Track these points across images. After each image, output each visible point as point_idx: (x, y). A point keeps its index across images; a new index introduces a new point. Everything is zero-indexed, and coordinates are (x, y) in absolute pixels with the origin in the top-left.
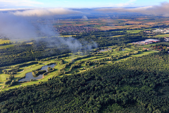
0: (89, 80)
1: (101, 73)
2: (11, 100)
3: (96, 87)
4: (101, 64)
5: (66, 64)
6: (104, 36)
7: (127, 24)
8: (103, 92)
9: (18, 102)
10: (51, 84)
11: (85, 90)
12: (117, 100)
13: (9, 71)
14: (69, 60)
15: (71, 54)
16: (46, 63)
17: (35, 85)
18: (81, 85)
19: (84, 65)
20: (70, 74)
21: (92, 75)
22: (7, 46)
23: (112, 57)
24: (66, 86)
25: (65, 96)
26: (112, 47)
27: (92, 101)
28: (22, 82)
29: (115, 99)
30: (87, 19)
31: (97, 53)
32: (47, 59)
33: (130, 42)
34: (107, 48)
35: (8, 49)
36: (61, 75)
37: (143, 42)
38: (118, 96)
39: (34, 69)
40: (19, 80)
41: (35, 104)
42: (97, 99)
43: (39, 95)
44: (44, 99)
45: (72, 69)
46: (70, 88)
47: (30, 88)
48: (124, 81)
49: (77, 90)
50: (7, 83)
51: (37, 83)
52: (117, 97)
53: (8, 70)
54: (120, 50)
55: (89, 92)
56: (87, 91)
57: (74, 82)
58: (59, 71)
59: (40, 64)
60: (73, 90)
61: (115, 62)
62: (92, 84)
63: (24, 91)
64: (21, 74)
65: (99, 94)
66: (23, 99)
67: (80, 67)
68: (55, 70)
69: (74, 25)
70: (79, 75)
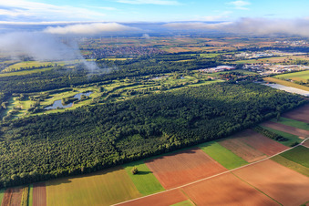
0: (123, 109)
1: (139, 103)
2: (27, 127)
3: (124, 118)
4: (145, 94)
5: (104, 92)
6: (166, 60)
7: (207, 46)
9: (34, 128)
11: (112, 119)
12: (141, 131)
13: (37, 98)
14: (109, 88)
15: (116, 81)
16: (82, 90)
17: (59, 113)
18: (111, 115)
19: (125, 94)
20: (103, 104)
21: (127, 105)
22: (44, 70)
23: (163, 86)
24: (92, 116)
25: (86, 125)
26: (170, 74)
27: (113, 130)
28: (46, 110)
29: (139, 130)
30: (148, 38)
31: (147, 81)
32: (84, 86)
33: (195, 69)
34: (164, 75)
35: (42, 73)
36: (92, 104)
37: (213, 69)
38: (144, 127)
39: (64, 97)
40: (44, 107)
41: (51, 131)
43: (58, 123)
44: (62, 126)
45: (109, 97)
46: (95, 117)
47: (52, 116)
48: (160, 113)
49: (103, 119)
50: (30, 110)
51: (63, 111)
52: (142, 128)
53: (36, 96)
54: (177, 78)
55: (115, 122)
56: (113, 121)
57: (102, 111)
58: (92, 100)
59: (75, 91)
60: (98, 119)
61: (163, 92)
62: (122, 114)
63: (45, 118)
64: (49, 101)
65: (124, 125)
66: (40, 126)
67: (119, 96)
68: (89, 98)
69: (137, 46)
70: (113, 104)
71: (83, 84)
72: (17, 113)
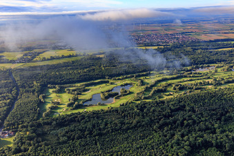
0: (177, 110)
1: (195, 102)
2: (72, 127)
3: (185, 122)
4: (196, 89)
5: (146, 86)
6: (204, 49)
8: (195, 129)
9: (80, 130)
10: (123, 111)
11: (170, 123)
12: (217, 144)
13: (74, 90)
14: (151, 80)
15: (154, 72)
16: (119, 83)
17: (102, 110)
18: (165, 116)
19: (172, 89)
20: (150, 100)
21: (181, 104)
22: (73, 59)
23: (215, 80)
24: (143, 116)
25: (140, 129)
26: (216, 65)
27: (179, 140)
28: (86, 106)
29: (213, 142)
30: (181, 24)
31: (191, 73)
32: (120, 78)
34: (209, 66)
35: (73, 62)
36: (137, 100)
38: (219, 137)
39: (103, 90)
40: (83, 102)
41: (100, 135)
42: (185, 138)
43: (106, 124)
44: (112, 129)
45: (154, 93)
46: (148, 118)
48: (230, 117)
49: (158, 122)
50: (69, 105)
51: (105, 108)
52: (217, 139)
53: (72, 88)
54: (228, 70)
55: (175, 128)
56: (172, 126)
57: (154, 111)
58: (135, 95)
59: (112, 84)
60: (152, 122)
61: (219, 87)
62: (179, 116)
63: (89, 117)
64: (87, 95)
65: (190, 132)
66: (86, 127)
67: (165, 91)
68: (130, 93)
69: (162, 33)
70: (163, 102)
71: (119, 75)
72: (56, 108)
